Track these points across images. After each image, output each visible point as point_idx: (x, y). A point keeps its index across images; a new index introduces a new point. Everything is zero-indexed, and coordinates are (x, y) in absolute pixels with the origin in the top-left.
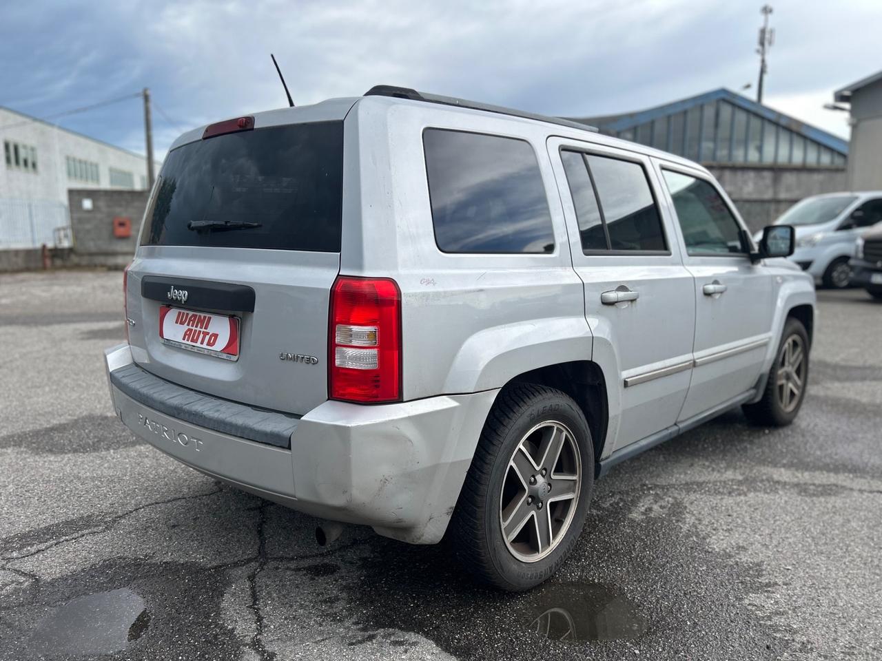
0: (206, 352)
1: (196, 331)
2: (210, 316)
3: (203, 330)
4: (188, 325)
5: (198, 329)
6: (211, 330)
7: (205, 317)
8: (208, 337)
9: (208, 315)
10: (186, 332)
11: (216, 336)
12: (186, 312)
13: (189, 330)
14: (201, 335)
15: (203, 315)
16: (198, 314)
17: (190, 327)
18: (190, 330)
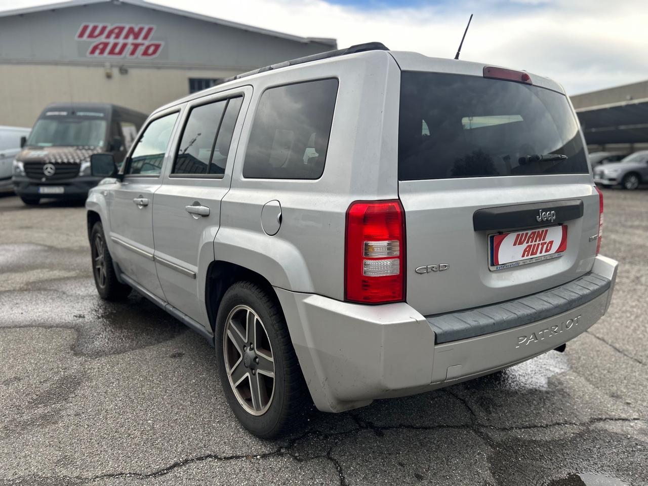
0: (543, 258)
1: (535, 245)
2: (547, 229)
3: (542, 242)
4: (527, 243)
5: (537, 242)
6: (547, 240)
7: (543, 231)
8: (545, 246)
9: (545, 229)
10: (526, 248)
11: (551, 243)
12: (525, 232)
13: (528, 246)
14: (540, 246)
15: (540, 230)
16: (537, 230)
17: (530, 244)
18: (530, 247)
